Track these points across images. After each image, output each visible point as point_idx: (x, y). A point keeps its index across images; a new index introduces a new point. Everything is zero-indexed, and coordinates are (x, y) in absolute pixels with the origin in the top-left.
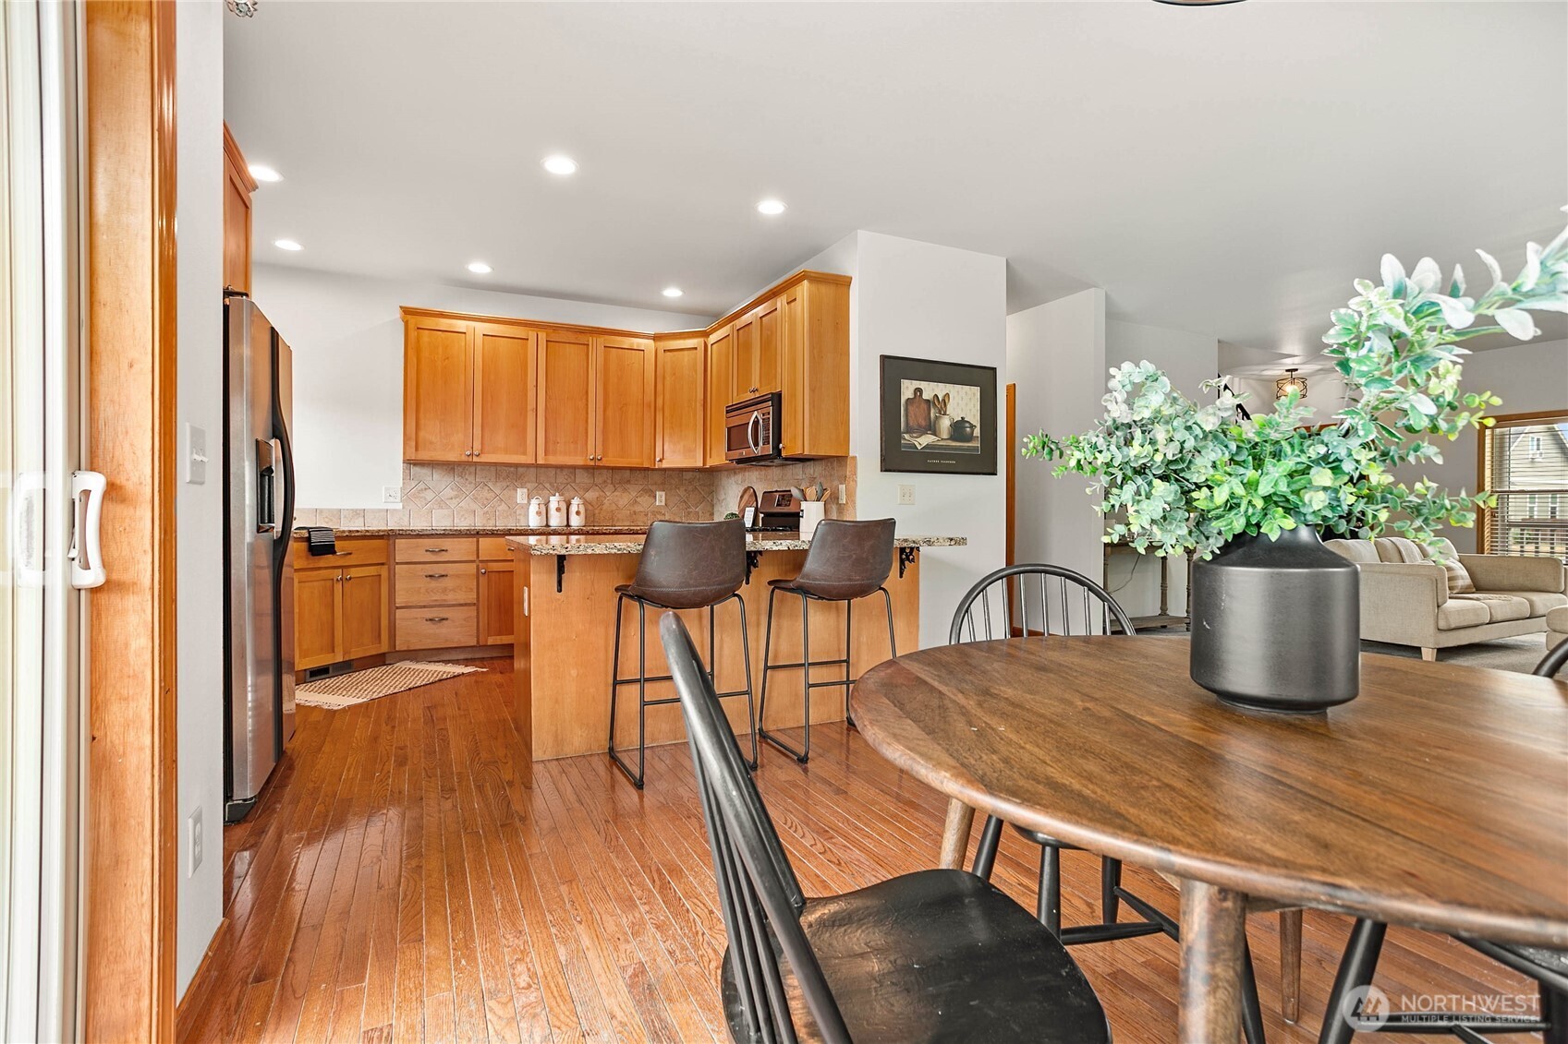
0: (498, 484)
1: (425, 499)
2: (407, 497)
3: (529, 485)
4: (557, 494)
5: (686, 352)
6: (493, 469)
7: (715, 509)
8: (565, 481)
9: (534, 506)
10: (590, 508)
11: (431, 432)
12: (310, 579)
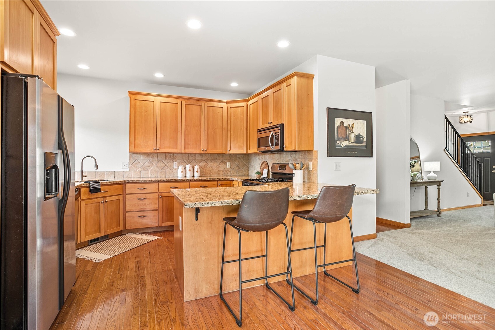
0: (166, 160)
1: (138, 167)
2: (131, 166)
3: (178, 161)
4: (189, 164)
5: (239, 108)
6: (164, 154)
7: (250, 169)
8: (192, 159)
9: (180, 169)
10: (202, 169)
11: (140, 141)
12: (90, 203)
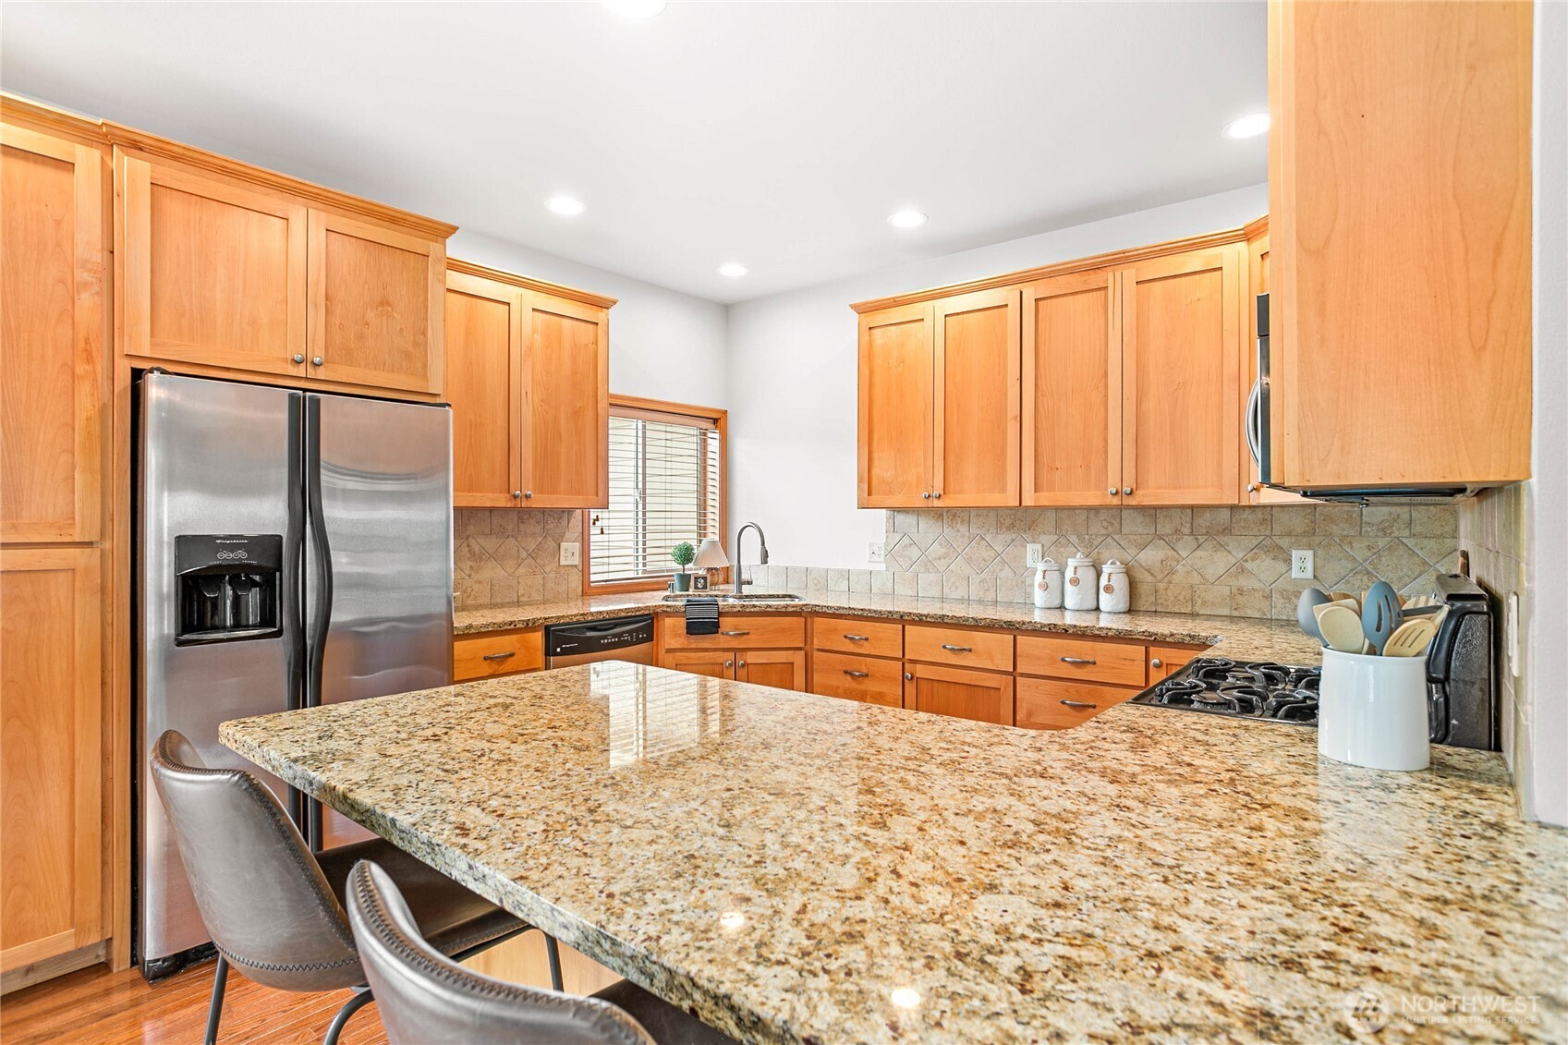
0: (1000, 537)
1: (910, 559)
2: (890, 555)
3: (1044, 538)
4: (1076, 555)
6: (992, 514)
8: (1104, 531)
10: (1149, 578)
11: (886, 468)
12: (690, 662)
